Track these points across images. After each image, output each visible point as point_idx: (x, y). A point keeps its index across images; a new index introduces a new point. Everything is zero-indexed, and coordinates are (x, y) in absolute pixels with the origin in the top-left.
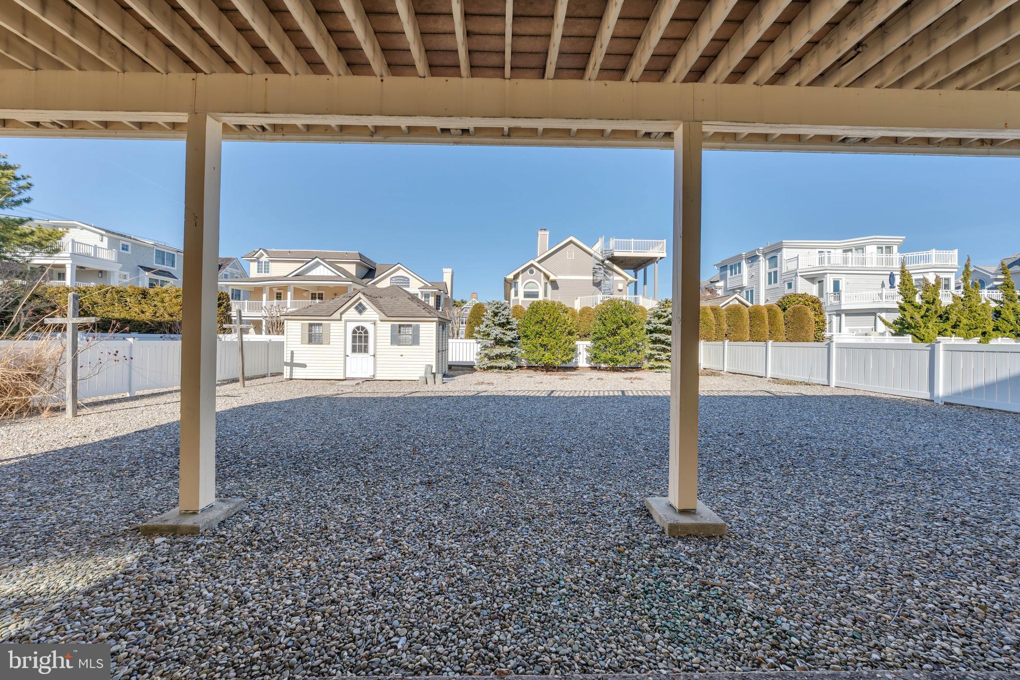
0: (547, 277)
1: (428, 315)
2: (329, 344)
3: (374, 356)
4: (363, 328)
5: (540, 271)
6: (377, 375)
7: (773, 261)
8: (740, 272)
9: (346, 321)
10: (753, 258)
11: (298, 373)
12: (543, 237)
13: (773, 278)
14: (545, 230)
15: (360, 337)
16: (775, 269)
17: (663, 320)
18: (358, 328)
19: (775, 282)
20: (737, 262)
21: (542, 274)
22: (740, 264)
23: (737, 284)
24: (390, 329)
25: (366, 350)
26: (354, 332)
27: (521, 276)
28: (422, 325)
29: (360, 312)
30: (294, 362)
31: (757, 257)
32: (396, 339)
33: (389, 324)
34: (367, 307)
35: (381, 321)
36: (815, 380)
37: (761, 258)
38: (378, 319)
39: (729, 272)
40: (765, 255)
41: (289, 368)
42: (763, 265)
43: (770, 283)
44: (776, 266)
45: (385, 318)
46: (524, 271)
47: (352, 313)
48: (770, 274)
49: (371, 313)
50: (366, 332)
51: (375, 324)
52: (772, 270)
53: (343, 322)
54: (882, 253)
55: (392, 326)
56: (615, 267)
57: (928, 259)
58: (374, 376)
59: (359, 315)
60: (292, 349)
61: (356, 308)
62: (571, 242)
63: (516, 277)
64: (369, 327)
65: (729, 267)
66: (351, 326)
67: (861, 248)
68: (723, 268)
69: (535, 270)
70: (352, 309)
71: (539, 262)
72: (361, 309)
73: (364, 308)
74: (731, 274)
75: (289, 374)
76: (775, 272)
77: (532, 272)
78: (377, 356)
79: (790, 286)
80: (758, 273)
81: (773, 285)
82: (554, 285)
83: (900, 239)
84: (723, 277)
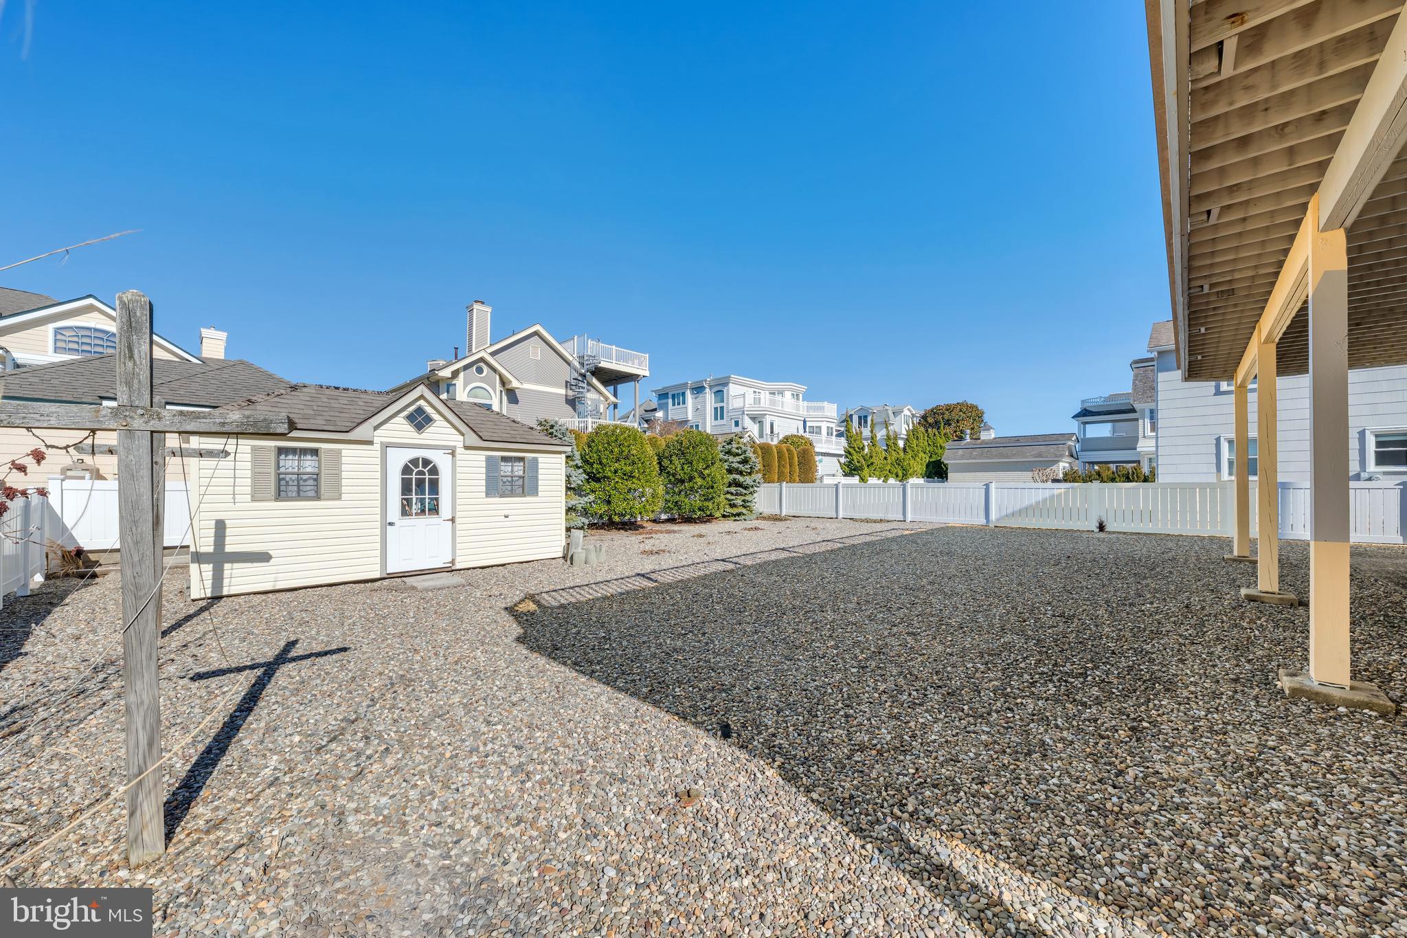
0: (503, 382)
1: (547, 439)
2: (339, 498)
3: (453, 520)
4: (426, 462)
5: (494, 370)
6: (458, 559)
7: (719, 394)
8: (684, 403)
9: (386, 446)
10: (698, 389)
11: (239, 579)
12: (482, 314)
13: (719, 413)
14: (483, 303)
15: (420, 483)
16: (721, 404)
17: (738, 459)
18: (415, 462)
19: (722, 418)
20: (681, 391)
21: (498, 377)
22: (684, 394)
23: (679, 417)
24: (484, 464)
25: (435, 510)
26: (406, 470)
27: (461, 375)
28: (542, 458)
29: (420, 427)
30: (228, 549)
31: (703, 388)
32: (497, 486)
33: (480, 458)
34: (435, 416)
35: (466, 448)
36: (890, 517)
37: (707, 390)
38: (461, 445)
39: (670, 401)
40: (711, 387)
41: (208, 568)
42: (709, 397)
43: (716, 419)
44: (722, 401)
45: (473, 440)
46: (466, 368)
47: (399, 429)
48: (716, 409)
49: (441, 432)
50: (434, 471)
51: (453, 454)
52: (719, 405)
53: (377, 446)
54: (798, 399)
55: (488, 459)
56: (595, 381)
57: (822, 408)
58: (453, 562)
59: (415, 434)
60: (220, 516)
61: (410, 418)
62: (536, 333)
63: (455, 374)
64: (441, 460)
65: (670, 396)
66: (398, 459)
67: (781, 393)
68: (663, 396)
69: (486, 369)
70: (400, 419)
71: (493, 354)
72: (420, 420)
73: (429, 420)
74: (674, 405)
75: (208, 584)
76: (722, 408)
77: (480, 371)
78: (457, 520)
79: (737, 424)
80: (705, 406)
81: (720, 422)
82: (512, 395)
83: (803, 388)
84: (663, 407)
